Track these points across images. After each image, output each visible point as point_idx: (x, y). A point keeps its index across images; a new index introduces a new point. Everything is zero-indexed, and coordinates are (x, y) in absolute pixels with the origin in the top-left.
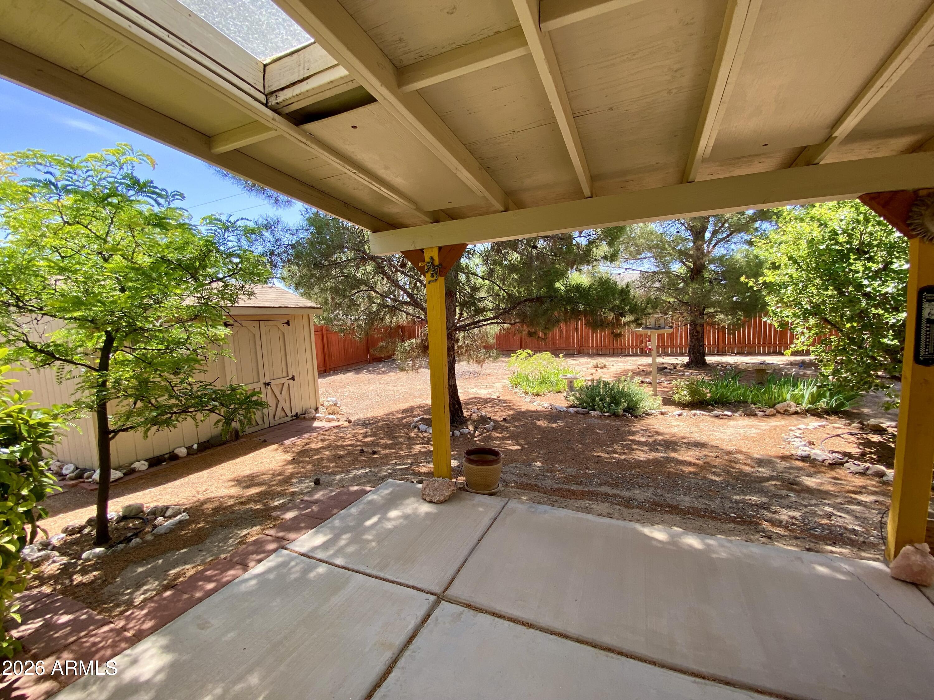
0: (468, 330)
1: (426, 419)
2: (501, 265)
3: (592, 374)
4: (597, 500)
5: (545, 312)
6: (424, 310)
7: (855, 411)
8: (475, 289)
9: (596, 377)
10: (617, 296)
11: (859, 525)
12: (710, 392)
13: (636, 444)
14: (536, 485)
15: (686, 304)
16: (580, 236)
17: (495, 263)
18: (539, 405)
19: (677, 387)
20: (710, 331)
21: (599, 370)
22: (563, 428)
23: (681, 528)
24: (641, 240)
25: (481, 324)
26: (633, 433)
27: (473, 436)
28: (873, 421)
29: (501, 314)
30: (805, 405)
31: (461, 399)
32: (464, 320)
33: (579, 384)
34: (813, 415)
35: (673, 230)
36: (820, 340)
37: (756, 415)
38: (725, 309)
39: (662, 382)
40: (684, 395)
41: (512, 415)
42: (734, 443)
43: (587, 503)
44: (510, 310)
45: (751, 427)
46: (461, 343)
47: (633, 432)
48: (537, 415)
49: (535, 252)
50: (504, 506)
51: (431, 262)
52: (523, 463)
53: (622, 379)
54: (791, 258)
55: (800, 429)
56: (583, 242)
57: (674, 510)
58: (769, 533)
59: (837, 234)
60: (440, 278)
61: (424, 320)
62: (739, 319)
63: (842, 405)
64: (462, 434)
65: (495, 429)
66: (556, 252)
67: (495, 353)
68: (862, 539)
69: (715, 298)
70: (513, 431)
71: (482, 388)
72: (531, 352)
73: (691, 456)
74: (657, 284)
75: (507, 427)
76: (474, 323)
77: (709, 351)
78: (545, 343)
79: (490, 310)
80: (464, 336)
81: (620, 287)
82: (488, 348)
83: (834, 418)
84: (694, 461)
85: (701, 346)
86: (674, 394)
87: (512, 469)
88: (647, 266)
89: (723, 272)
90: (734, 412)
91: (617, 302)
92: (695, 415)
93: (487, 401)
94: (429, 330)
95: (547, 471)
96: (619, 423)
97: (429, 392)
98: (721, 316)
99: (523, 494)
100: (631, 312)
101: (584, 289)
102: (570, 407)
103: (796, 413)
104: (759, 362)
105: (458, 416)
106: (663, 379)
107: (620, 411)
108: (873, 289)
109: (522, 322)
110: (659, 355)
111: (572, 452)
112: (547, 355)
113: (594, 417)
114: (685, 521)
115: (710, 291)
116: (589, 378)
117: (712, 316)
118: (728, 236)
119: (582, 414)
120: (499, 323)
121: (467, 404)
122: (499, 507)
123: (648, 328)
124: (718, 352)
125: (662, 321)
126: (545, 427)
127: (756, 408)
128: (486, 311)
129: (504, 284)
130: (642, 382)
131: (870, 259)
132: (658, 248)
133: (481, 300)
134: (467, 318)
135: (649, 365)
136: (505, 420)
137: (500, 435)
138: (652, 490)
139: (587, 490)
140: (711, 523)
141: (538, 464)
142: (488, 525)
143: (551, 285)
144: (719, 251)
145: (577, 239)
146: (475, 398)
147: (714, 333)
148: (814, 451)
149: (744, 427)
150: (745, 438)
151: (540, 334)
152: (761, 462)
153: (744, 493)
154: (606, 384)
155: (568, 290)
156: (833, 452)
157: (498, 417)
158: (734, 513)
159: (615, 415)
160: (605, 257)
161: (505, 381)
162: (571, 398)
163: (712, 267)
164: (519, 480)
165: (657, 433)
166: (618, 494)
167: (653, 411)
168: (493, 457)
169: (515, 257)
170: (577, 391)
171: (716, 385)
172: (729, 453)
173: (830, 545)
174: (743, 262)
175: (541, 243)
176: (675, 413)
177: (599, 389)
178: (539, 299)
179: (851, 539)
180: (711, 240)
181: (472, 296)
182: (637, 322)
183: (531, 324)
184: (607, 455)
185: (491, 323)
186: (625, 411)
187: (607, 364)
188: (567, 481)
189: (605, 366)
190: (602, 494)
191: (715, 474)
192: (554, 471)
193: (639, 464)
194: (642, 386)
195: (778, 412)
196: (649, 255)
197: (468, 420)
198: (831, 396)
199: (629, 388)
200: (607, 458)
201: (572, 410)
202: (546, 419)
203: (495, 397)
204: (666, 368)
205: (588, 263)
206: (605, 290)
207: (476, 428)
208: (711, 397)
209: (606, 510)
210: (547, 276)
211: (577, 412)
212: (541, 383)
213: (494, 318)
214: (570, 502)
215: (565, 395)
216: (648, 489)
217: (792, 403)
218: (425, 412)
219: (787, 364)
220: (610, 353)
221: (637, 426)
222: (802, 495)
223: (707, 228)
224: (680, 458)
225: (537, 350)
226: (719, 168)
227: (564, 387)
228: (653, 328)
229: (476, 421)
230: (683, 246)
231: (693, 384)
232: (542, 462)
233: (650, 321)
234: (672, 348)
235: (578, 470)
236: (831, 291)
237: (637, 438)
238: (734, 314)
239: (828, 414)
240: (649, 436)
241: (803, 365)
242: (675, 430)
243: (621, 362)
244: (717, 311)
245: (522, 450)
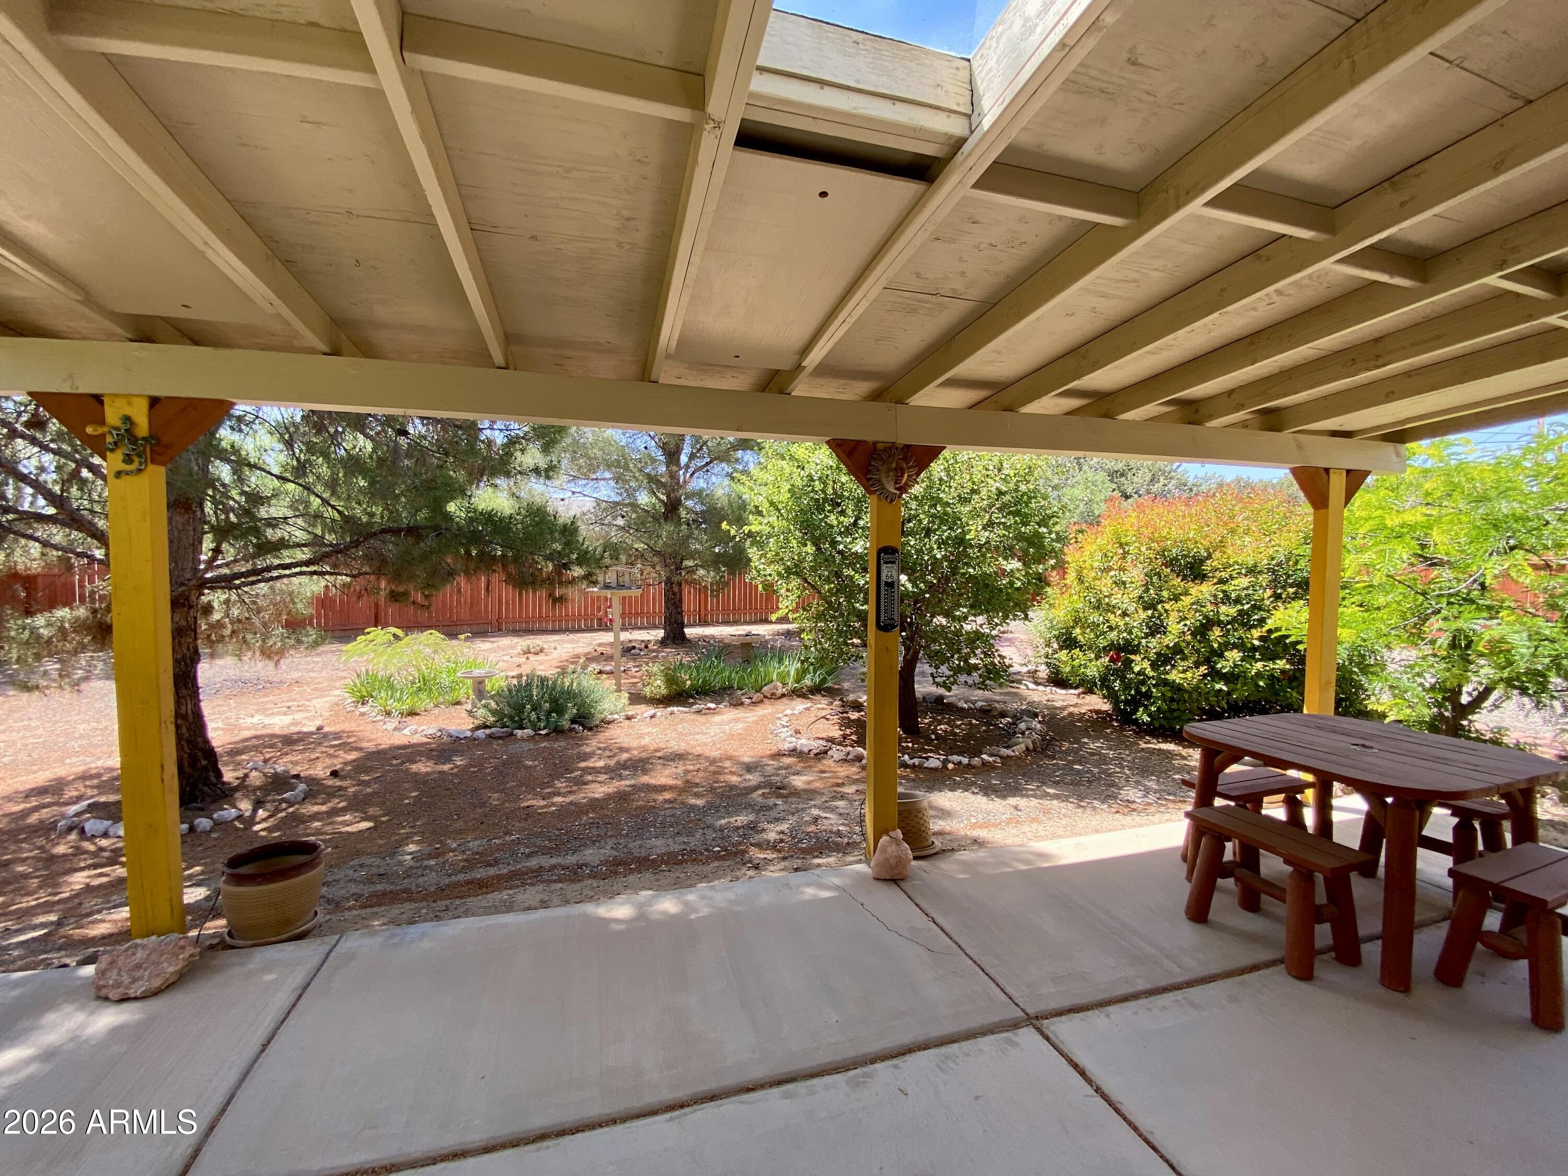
0: (238, 587)
1: (106, 804)
2: (326, 455)
3: (519, 666)
4: (524, 884)
5: (425, 557)
6: (101, 537)
7: (836, 687)
8: (256, 499)
9: (525, 670)
10: (557, 534)
11: (843, 824)
12: (690, 679)
13: (590, 774)
14: (405, 891)
15: (658, 553)
16: (492, 429)
17: (311, 448)
18: (416, 733)
19: (650, 675)
20: (689, 593)
21: (532, 657)
22: (464, 769)
23: (651, 889)
24: (594, 451)
25: (275, 574)
26: (586, 757)
27: (251, 821)
28: (851, 697)
29: (326, 556)
30: (791, 684)
31: (215, 743)
32: (227, 565)
33: (496, 684)
34: (799, 696)
35: (640, 444)
36: (803, 606)
37: (742, 704)
38: (707, 561)
39: (629, 669)
40: (659, 686)
41: (354, 761)
42: (718, 746)
43: (505, 895)
44: (347, 548)
45: (737, 720)
46: (216, 616)
47: (585, 753)
48: (412, 752)
49: (403, 441)
50: (328, 954)
51: (123, 427)
52: (377, 854)
53: (569, 670)
54: (772, 504)
55: (786, 715)
56: (500, 439)
57: (644, 864)
58: (756, 862)
59: (814, 481)
60: (151, 468)
61: (100, 562)
62: (723, 577)
63: (824, 680)
64: (217, 824)
65: (309, 796)
66: (446, 449)
67: (312, 634)
68: (846, 840)
69: (695, 546)
70: (355, 794)
71: (279, 713)
72: (399, 632)
73: (667, 776)
74: (620, 522)
75: (340, 788)
76: (254, 572)
77: (689, 620)
78: (430, 614)
79: (299, 545)
80: (227, 602)
81: (561, 521)
82: (295, 625)
83: (818, 697)
84: (671, 782)
85: (679, 613)
86: (644, 686)
87: (351, 872)
88: (605, 492)
89: (702, 512)
90: (718, 703)
91: (558, 546)
92: (672, 713)
93: (290, 741)
94: (116, 587)
95: (430, 856)
96: (563, 744)
97: (115, 738)
98: (701, 572)
99: (375, 916)
100: (580, 562)
101: (502, 519)
102: (478, 728)
103: (783, 695)
104: (744, 633)
105: (207, 782)
106: (631, 664)
107: (565, 723)
108: (845, 547)
109: (378, 573)
110: (624, 629)
111: (479, 811)
112: (433, 637)
113: (523, 739)
114: (657, 877)
115: (688, 537)
116: (514, 673)
117: (691, 571)
118: (707, 464)
119: (500, 738)
120: (321, 574)
121: (234, 753)
122: (316, 960)
123: (607, 587)
124: (700, 621)
125: (627, 577)
126: (428, 774)
127: (743, 694)
128: (288, 547)
129: (334, 493)
130: (600, 672)
131: (842, 513)
132: (618, 466)
133: (272, 523)
134: (236, 561)
135: (611, 644)
136: (334, 774)
137: (324, 808)
138: (611, 842)
139: (505, 871)
140: (690, 869)
141: (412, 848)
142: (288, 1004)
143: (437, 507)
144: (698, 483)
145: (488, 432)
146: (257, 737)
147: (695, 596)
148: (800, 742)
149: (730, 721)
150: (731, 736)
151: (419, 598)
152: (750, 768)
153: (729, 814)
154: (543, 680)
155: (470, 518)
156: (819, 738)
157: (320, 771)
158: (718, 846)
159: (558, 731)
160: (536, 471)
161: (336, 692)
162: (481, 712)
163: (690, 503)
164: (366, 890)
165: (622, 750)
166: (559, 865)
167: (616, 716)
168: (302, 858)
169: (361, 444)
170: (492, 697)
171: (697, 668)
172: (713, 761)
173: (817, 857)
174: (724, 501)
175: (416, 428)
176: (645, 715)
177: (531, 691)
178: (413, 531)
179: (836, 843)
180: (687, 466)
181: (248, 512)
182: (589, 578)
183: (397, 577)
184: (543, 803)
185: (301, 573)
186: (573, 721)
187: (545, 646)
188: (470, 864)
189: (542, 651)
190: (532, 871)
191: (697, 795)
192: (444, 853)
193: (595, 804)
194: (598, 679)
195: (765, 697)
196: (607, 475)
197: (236, 789)
198: (815, 671)
199: (579, 684)
200: (542, 807)
201: (481, 733)
202: (429, 758)
203: (313, 729)
204: (634, 648)
205: (508, 475)
206: (537, 524)
207: (258, 804)
208: (691, 685)
209: (539, 897)
210: (429, 489)
211: (490, 736)
212: (420, 689)
213: (308, 563)
214: (472, 902)
215: (469, 707)
216: (606, 843)
217: (779, 684)
218: (103, 787)
219: (774, 635)
220: (550, 627)
221: (593, 743)
222: (790, 800)
223: (682, 449)
224: (653, 782)
225: (411, 626)
226: (687, 371)
227: (467, 693)
228: (614, 588)
229: (259, 788)
230: (653, 469)
231: (669, 669)
232: (418, 843)
233: (611, 577)
234: (642, 618)
235: (491, 840)
236: (810, 549)
237: (590, 764)
238: (718, 570)
239: (813, 694)
240: (609, 757)
241: (788, 634)
242: (645, 741)
243: (570, 642)
244: (697, 565)
245: (374, 828)
